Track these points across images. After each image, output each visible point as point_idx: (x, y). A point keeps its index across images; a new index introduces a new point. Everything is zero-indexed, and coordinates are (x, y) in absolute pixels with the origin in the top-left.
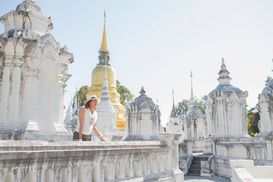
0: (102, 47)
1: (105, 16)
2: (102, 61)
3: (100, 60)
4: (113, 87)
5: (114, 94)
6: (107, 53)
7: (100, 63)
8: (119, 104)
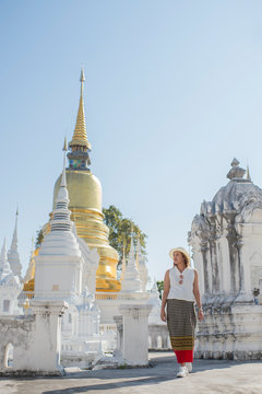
0: (76, 136)
1: (81, 80)
2: (75, 163)
3: (71, 162)
4: (94, 213)
5: (96, 226)
6: (85, 147)
7: (71, 166)
8: (106, 246)
